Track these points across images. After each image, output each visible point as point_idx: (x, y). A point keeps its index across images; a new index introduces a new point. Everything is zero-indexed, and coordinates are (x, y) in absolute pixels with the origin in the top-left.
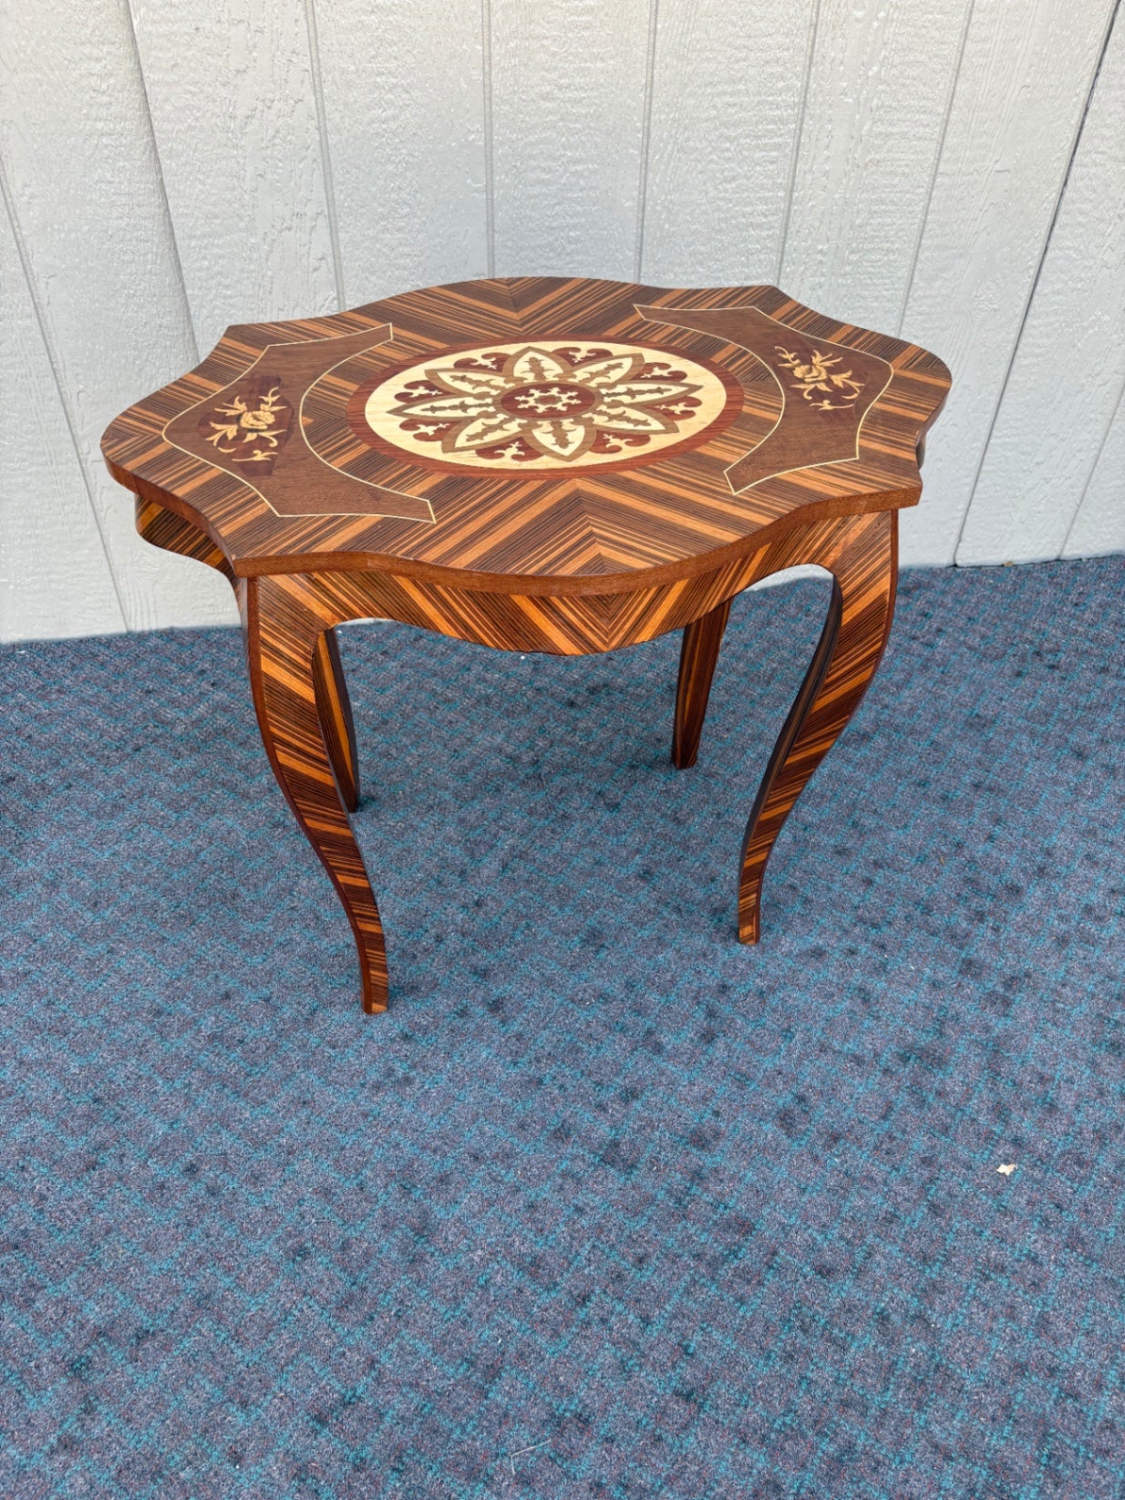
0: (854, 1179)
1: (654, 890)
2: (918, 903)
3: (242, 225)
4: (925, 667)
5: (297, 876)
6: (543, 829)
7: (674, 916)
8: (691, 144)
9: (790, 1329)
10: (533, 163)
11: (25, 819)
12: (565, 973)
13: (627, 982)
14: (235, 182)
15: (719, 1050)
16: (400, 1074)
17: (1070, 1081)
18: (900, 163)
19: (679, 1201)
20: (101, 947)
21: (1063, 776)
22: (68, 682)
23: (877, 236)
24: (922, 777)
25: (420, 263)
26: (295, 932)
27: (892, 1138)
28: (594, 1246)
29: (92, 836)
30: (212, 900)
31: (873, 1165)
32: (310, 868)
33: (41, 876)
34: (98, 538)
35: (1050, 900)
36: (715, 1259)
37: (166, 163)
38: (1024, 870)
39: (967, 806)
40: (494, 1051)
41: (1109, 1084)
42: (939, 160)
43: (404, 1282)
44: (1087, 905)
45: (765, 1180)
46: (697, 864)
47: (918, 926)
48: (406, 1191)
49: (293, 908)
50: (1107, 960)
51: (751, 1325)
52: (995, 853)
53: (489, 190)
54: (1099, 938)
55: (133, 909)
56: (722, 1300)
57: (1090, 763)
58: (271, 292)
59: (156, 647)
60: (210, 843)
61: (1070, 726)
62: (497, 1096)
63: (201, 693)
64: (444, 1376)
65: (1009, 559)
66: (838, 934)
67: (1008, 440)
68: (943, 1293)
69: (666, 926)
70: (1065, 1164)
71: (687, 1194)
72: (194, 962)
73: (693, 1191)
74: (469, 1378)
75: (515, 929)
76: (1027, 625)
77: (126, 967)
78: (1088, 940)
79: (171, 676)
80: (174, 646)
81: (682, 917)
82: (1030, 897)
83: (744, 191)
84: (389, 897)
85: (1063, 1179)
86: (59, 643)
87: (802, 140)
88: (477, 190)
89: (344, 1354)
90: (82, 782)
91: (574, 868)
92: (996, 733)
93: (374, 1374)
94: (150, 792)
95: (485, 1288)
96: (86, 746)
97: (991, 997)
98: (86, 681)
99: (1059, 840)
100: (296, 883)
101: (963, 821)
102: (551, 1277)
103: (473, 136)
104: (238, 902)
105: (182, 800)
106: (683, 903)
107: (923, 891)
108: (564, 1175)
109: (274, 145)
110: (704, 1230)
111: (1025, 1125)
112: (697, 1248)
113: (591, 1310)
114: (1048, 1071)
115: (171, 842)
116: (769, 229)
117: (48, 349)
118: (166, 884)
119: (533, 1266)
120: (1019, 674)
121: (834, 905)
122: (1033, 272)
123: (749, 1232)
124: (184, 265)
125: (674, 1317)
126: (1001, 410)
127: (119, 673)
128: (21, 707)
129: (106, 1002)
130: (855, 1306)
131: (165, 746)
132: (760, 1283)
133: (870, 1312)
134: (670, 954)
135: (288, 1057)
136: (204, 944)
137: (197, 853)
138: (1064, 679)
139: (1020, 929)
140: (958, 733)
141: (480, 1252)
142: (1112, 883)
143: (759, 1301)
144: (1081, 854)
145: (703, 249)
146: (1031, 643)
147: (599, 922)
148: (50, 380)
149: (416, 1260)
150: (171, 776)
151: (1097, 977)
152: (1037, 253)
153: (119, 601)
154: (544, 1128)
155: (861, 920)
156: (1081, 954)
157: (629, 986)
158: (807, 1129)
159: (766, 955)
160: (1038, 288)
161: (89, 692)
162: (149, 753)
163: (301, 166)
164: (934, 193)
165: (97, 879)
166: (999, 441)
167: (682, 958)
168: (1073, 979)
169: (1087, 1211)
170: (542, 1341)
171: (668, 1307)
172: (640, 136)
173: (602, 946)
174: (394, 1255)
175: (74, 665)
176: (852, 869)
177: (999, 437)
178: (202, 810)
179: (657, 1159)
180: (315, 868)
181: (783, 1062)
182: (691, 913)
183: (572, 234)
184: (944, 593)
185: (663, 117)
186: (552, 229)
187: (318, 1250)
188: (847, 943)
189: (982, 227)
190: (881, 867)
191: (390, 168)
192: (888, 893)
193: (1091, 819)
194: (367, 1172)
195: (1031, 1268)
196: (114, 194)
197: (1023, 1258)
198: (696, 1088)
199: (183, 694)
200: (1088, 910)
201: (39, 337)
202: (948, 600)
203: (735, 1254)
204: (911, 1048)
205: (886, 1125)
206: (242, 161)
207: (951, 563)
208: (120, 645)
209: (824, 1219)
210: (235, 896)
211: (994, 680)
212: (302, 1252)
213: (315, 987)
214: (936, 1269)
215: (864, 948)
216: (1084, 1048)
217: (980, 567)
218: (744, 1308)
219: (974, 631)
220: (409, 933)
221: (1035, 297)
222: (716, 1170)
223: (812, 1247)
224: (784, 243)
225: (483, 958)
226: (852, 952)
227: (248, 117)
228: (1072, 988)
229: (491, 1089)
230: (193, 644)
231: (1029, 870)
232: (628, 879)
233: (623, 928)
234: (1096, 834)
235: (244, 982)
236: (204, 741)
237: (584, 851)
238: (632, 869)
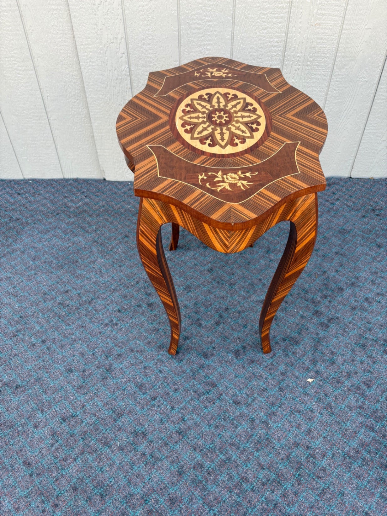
0: (255, 376)
1: (212, 275)
2: (304, 290)
3: (97, 41)
4: (329, 211)
5: (97, 258)
7: (217, 284)
8: (250, 16)
9: (220, 419)
10: (194, 21)
11: (20, 232)
13: (195, 303)
14: (95, 26)
15: (220, 328)
16: (114, 322)
17: (343, 355)
18: (328, 25)
19: (194, 374)
20: (33, 272)
21: (370, 253)
22: (42, 192)
23: (320, 52)
24: (317, 248)
25: (156, 56)
26: (92, 275)
27: (272, 365)
28: (162, 383)
29: (38, 239)
30: (69, 262)
31: (263, 372)
33: (20, 249)
34: (54, 146)
36: (201, 393)
37: (73, 20)
38: (346, 283)
39: (331, 259)
40: (146, 319)
41: (357, 358)
42: (343, 24)
43: (99, 384)
44: (367, 297)
45: (224, 371)
46: (229, 269)
47: (301, 297)
48: (107, 358)
49: (94, 268)
50: (369, 317)
51: (207, 415)
52: (337, 276)
53: (179, 30)
54: (368, 309)
55: (45, 262)
56: (199, 406)
57: (382, 249)
58: (107, 65)
59: (71, 183)
60: (73, 245)
61: (378, 236)
62: (144, 333)
63: (81, 199)
64: (104, 414)
65: (372, 176)
67: (372, 131)
68: (276, 416)
69: (213, 287)
70: (332, 382)
71: (197, 372)
72: (59, 280)
73: (199, 371)
74: (112, 416)
76: (372, 200)
77: (39, 279)
78: (365, 310)
79: (73, 193)
80: (77, 183)
81: (219, 285)
82: (346, 292)
83: (270, 33)
84: (124, 268)
85: (330, 386)
86: (42, 180)
87: (291, 15)
88: (175, 31)
89: (76, 402)
90: (39, 222)
91: (187, 266)
92: (349, 236)
93: (83, 409)
94: (59, 227)
95: (124, 390)
96: (43, 212)
97: (322, 324)
98: (47, 192)
99: (363, 274)
100: (96, 260)
101: (328, 264)
102: (145, 390)
103: (173, 12)
104: (77, 264)
105: (68, 231)
106: (221, 281)
107: (307, 287)
108: (158, 360)
109: (108, 14)
110: (200, 384)
111: (322, 367)
112: (195, 389)
113: (156, 402)
114: (335, 351)
115: (61, 243)
116: (279, 48)
117: (38, 81)
118: (57, 256)
119: (141, 386)
120: (364, 217)
123: (214, 387)
124: (79, 54)
125: (183, 409)
126: (369, 119)
127: (58, 190)
128: (26, 198)
129: (31, 289)
130: (244, 415)
131: (66, 214)
132: (214, 403)
133: (248, 418)
134: (212, 296)
135: (81, 312)
136: (64, 275)
137: (68, 248)
138: (381, 219)
139: (339, 303)
140: (335, 234)
141: (125, 379)
142: (379, 291)
143: (212, 408)
144: (369, 280)
145: (255, 54)
146: (372, 206)
147: (191, 283)
148: (39, 92)
149: (104, 378)
150: (66, 223)
151: (363, 322)
153: (61, 168)
154: (156, 344)
156: (360, 313)
157: (196, 304)
158: (244, 358)
159: (245, 300)
160: (383, 74)
161: (47, 195)
162: (61, 215)
163: (116, 21)
164: (342, 36)
165: (36, 252)
166: (368, 131)
167: (215, 298)
168: (354, 322)
169: (336, 398)
170: (138, 409)
171: (181, 406)
172: (232, 12)
173: (190, 291)
174: (98, 376)
175: (45, 187)
177: (368, 130)
178: (73, 234)
179: (190, 359)
180: (103, 256)
181: (241, 335)
182: (222, 284)
183: (208, 47)
184: (343, 186)
185: (240, 6)
186: (201, 45)
187: (76, 371)
189: (361, 49)
191: (146, 22)
193: (377, 268)
194: (96, 350)
195: (310, 413)
196: (58, 30)
197: (308, 410)
198: (209, 339)
199: (76, 199)
200: (367, 299)
201: (35, 77)
202: (344, 189)
203: (208, 393)
204: (288, 337)
205: (272, 360)
206: (97, 19)
207: (349, 176)
208: (60, 182)
209: (241, 387)
210: (77, 261)
211: (354, 218)
212: (70, 371)
213: (95, 292)
214: (276, 408)
216: (351, 345)
217: (360, 179)
218: (206, 410)
219: (351, 200)
220: (128, 279)
221: (382, 77)
222: (209, 366)
223: (235, 395)
224: (285, 53)
227: (99, 4)
228: (353, 325)
229: (142, 331)
230: (83, 183)
231: (348, 284)
232: (204, 271)
233: (198, 286)
234: (377, 274)
235: (73, 288)
236: (79, 214)
237: (192, 260)
238: (207, 268)
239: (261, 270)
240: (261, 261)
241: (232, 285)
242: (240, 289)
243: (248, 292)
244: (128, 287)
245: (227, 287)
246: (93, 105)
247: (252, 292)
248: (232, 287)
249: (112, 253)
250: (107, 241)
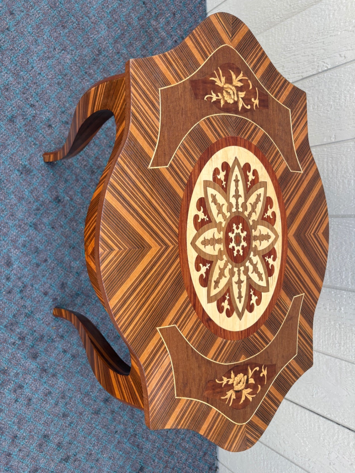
1: (50, 202)
2: (32, 313)
5: (72, 54)
6: (87, 161)
7: (34, 207)
12: (9, 155)
23: (347, 338)
25: (341, 107)
26: (42, 47)
32: (76, 60)
35: (27, 372)
38: (46, 363)
44: (23, 387)
46: (62, 223)
47: (19, 310)
49: (55, 49)
52: (56, 352)
54: (5, 389)
57: (102, 404)
58: (331, 36)
60: (92, 23)
63: (172, 35)
66: (19, 275)
69: (30, 202)
72: (31, 4)
75: (35, 139)
79: (182, 25)
81: (34, 210)
82: (30, 362)
84: (57, 89)
94: (121, 4)
99: (61, 382)
100: (68, 53)
101: (75, 341)
104: (60, 27)
105: (116, 16)
106: (41, 212)
107: (37, 316)
115: (94, 7)
116: (351, 282)
121: (34, 277)
122: (328, 416)
131: (145, 15)
134: (14, 201)
136: (40, 10)
137: (88, 17)
139: (13, 355)
142: (34, 400)
144: (52, 390)
145: (343, 249)
147: (34, 175)
150: (129, 14)
152: (337, 420)
155: (25, 287)
159: (10, 242)
160: (321, 418)
162: (142, 7)
173: (22, 173)
176: (54, 288)
178: (110, 23)
180: (75, 62)
182: (36, 214)
183: (352, 181)
188: (13, 278)
190: (53, 301)
192: (39, 301)
193: (71, 398)
199: (172, 28)
200: (21, 387)
208: (201, 8)
210: (64, 27)
213: (12, 50)
215: (10, 284)
220: (37, 94)
221: (318, 416)
224: (345, 290)
225: (20, 123)
226: (8, 279)
231: (45, 365)
232: (57, 192)
233: (30, 184)
234: (62, 398)
235: (18, 23)
236: (146, 32)
237: (74, 177)
238: (62, 195)
239: (62, 262)
240: (78, 263)
241: (35, 226)
242: (28, 236)
243: (24, 246)
244: (24, 94)
245: (31, 220)
246: (283, 30)
247: (25, 250)
248: (30, 226)
249: (81, 73)
250: (101, 67)
